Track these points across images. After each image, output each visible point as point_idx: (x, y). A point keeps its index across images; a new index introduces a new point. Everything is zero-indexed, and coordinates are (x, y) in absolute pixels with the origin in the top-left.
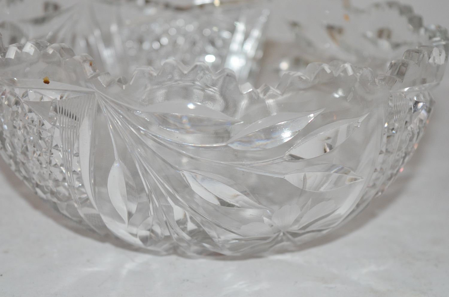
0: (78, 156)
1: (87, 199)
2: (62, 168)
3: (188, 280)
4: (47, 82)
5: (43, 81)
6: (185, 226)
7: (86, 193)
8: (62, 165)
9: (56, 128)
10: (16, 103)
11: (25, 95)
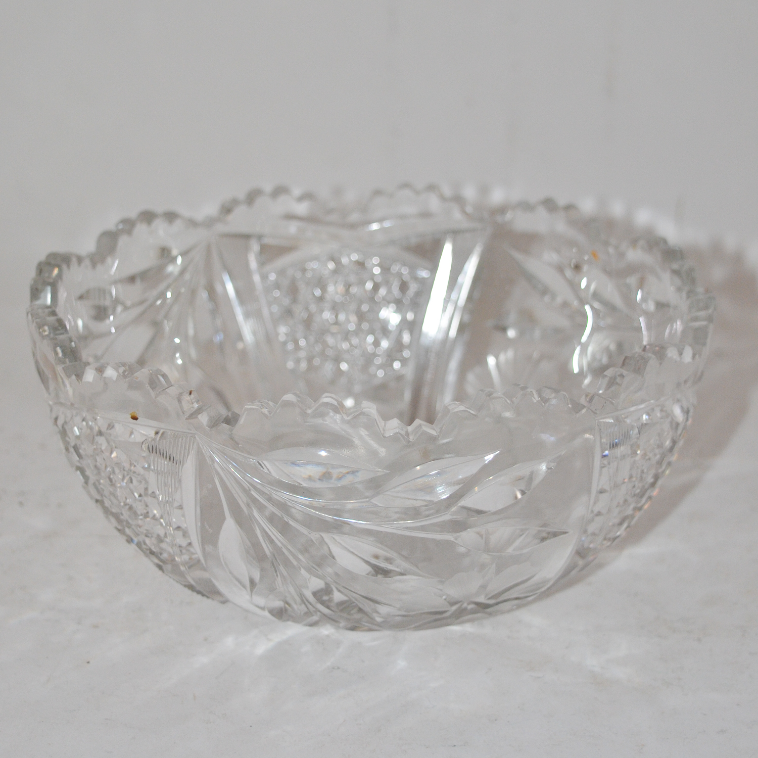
0: (182, 508)
1: (199, 561)
2: (162, 520)
3: (338, 668)
4: (135, 418)
5: (130, 416)
6: (331, 596)
7: (196, 554)
8: (162, 517)
9: (151, 472)
10: (100, 433)
11: (111, 426)
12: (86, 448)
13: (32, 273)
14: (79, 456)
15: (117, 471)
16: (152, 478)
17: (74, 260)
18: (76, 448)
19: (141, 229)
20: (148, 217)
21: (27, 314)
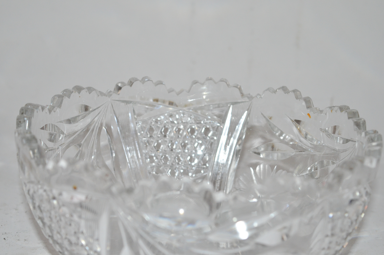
0: (98, 240)
4: (75, 188)
5: (73, 187)
10: (54, 198)
11: (60, 194)
12: (45, 206)
13: (18, 113)
14: (41, 211)
15: (62, 219)
16: (83, 223)
17: (40, 108)
18: (39, 207)
19: (75, 95)
20: (79, 89)
21: (15, 133)
